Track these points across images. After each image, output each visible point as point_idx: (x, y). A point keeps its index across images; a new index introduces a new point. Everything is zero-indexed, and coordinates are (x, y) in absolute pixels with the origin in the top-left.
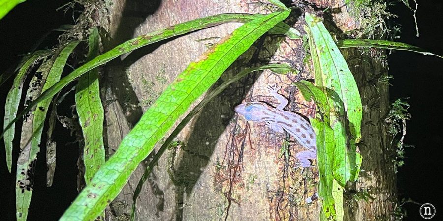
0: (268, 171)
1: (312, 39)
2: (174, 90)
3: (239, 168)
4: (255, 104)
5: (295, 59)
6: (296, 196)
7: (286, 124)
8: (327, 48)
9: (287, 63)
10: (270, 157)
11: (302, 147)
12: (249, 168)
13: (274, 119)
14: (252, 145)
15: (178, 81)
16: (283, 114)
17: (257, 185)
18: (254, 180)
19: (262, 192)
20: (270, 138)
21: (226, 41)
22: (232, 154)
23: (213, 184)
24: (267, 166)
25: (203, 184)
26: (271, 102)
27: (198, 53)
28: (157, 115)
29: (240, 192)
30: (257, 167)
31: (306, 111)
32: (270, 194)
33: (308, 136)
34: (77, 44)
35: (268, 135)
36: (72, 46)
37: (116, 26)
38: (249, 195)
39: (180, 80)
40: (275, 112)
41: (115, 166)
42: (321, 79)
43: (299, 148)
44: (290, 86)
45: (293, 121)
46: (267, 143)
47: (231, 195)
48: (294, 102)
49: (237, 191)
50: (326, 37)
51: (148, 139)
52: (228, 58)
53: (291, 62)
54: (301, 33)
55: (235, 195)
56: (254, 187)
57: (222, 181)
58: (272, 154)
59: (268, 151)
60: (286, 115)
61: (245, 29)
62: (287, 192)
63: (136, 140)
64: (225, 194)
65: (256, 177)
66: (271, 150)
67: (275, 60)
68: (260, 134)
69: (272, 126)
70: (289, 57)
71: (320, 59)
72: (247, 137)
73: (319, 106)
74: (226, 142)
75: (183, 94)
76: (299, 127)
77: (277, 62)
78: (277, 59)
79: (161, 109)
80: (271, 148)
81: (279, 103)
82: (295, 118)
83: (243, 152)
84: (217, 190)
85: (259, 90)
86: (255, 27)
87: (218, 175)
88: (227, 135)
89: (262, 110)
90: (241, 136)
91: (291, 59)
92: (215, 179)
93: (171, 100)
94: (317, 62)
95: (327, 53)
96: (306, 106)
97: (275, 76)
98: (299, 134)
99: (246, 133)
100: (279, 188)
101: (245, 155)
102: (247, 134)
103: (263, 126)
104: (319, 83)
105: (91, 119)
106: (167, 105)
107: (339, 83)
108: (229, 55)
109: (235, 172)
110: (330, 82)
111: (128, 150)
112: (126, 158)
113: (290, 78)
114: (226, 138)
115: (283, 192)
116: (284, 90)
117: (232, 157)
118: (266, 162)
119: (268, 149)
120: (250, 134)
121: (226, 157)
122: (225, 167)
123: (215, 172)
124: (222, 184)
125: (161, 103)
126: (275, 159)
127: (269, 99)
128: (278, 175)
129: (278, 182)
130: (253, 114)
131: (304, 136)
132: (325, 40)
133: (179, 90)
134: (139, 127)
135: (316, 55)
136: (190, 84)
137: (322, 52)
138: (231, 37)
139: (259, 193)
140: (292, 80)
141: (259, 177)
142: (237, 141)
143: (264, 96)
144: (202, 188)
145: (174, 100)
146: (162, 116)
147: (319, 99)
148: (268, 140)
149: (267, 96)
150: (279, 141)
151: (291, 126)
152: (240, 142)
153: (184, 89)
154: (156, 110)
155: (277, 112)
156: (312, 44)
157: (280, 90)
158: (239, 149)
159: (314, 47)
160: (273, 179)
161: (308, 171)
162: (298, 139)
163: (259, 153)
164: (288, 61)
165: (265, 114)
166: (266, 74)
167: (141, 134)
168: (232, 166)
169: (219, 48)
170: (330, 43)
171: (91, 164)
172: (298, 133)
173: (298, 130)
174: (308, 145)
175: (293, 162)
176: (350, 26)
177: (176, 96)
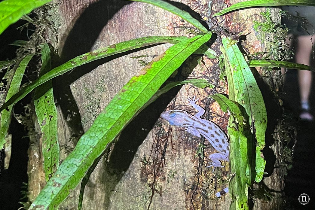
0: (186, 168)
1: (227, 58)
2: (120, 99)
3: (161, 164)
4: (178, 112)
5: (211, 75)
6: (208, 190)
7: (203, 130)
8: (239, 67)
9: (204, 79)
10: (188, 156)
11: (214, 150)
12: (170, 165)
13: (193, 125)
14: (174, 145)
15: (122, 91)
16: (201, 121)
17: (176, 179)
18: (173, 175)
19: (180, 185)
20: (188, 141)
21: (161, 59)
22: (157, 152)
23: (140, 176)
24: (185, 164)
25: (132, 176)
26: (190, 110)
27: (132, 67)
28: (106, 120)
29: (161, 184)
30: (177, 164)
31: (219, 119)
32: (186, 187)
33: (220, 141)
34: (32, 57)
35: (186, 138)
36: (28, 59)
37: (63, 43)
38: (169, 187)
39: (125, 91)
40: (194, 120)
41: (74, 161)
42: (234, 93)
43: (211, 150)
44: (206, 99)
45: (209, 128)
46: (186, 145)
47: (155, 186)
48: (209, 111)
49: (160, 183)
50: (239, 58)
51: (100, 140)
52: (164, 74)
53: (207, 77)
54: (217, 53)
55: (158, 186)
56: (174, 180)
57: (147, 175)
58: (189, 154)
59: (186, 151)
60: (203, 122)
61: (176, 49)
62: (201, 187)
63: (90, 139)
64: (150, 185)
65: (176, 173)
66: (189, 151)
67: (194, 76)
68: (180, 137)
69: (190, 130)
70: (206, 74)
71: (233, 76)
72: (169, 139)
73: (234, 117)
74: (152, 142)
75: (127, 103)
76: (213, 133)
77: (197, 77)
78: (196, 75)
79: (110, 114)
80: (189, 149)
81: (197, 112)
82: (210, 125)
83: (165, 151)
84: (144, 181)
85: (181, 100)
86: (184, 48)
87: (144, 169)
88: (153, 137)
89: (184, 117)
90: (164, 138)
91: (208, 75)
92: (142, 172)
93: (118, 107)
94: (230, 78)
95: (239, 71)
96: (219, 116)
97: (194, 89)
98: (214, 139)
99: (169, 135)
100: (194, 183)
101: (167, 154)
102: (170, 137)
103: (183, 130)
104: (232, 96)
105: (47, 119)
106: (115, 111)
107: (248, 97)
108: (164, 71)
109: (159, 167)
110: (241, 96)
111: (84, 148)
112: (83, 155)
113: (206, 91)
114: (152, 139)
115: (197, 186)
116: (202, 101)
117: (157, 155)
118: (184, 161)
119: (186, 150)
120: (172, 137)
121: (152, 155)
122: (151, 163)
123: (142, 166)
124: (148, 176)
125: (110, 110)
126: (192, 158)
127: (189, 108)
128: (194, 172)
129: (193, 177)
130: (176, 120)
131: (217, 140)
132: (238, 60)
133: (124, 99)
134: (92, 129)
135: (230, 73)
136: (133, 95)
137: (235, 71)
138: (165, 55)
139: (178, 186)
140: (208, 93)
141: (178, 172)
142: (161, 142)
143: (185, 106)
144: (131, 179)
145: (120, 107)
146: (111, 120)
147: (234, 110)
148: (187, 142)
149: (187, 106)
150: (195, 144)
151: (207, 132)
152: (163, 142)
153: (128, 98)
154: (106, 115)
155: (196, 119)
156: (227, 63)
157: (198, 101)
158: (163, 148)
159: (228, 66)
160: (190, 175)
161: (218, 170)
162: (211, 143)
163: (179, 153)
164: (205, 77)
165: (186, 121)
166: (187, 87)
167: (94, 135)
168: (156, 162)
169: (155, 64)
170: (242, 63)
171: (48, 156)
172: (212, 138)
173: (213, 136)
174: (220, 148)
175: (206, 162)
176: (257, 48)
177: (122, 104)
